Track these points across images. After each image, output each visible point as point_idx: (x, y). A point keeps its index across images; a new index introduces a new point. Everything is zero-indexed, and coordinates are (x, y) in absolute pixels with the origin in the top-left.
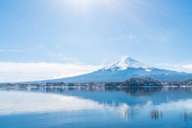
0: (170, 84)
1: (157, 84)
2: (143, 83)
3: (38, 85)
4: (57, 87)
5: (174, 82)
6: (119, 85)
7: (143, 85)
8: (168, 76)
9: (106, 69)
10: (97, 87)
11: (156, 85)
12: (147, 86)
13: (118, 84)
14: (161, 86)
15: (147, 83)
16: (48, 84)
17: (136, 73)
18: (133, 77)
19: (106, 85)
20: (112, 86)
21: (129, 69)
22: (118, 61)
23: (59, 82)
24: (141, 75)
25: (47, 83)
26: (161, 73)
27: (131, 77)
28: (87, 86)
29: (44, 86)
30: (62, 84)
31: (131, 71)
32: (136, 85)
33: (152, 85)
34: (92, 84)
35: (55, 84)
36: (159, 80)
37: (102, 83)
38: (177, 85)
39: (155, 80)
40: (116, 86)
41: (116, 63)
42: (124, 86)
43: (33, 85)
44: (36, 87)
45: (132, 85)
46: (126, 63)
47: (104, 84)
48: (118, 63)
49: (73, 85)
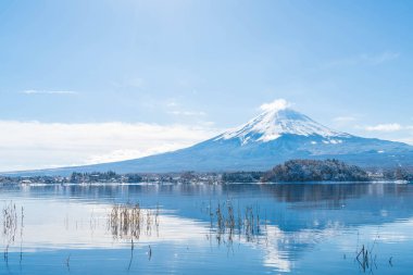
0: (389, 176)
1: (356, 174)
2: (318, 172)
3: (48, 180)
4: (97, 184)
5: (399, 171)
6: (257, 178)
7: (318, 178)
8: (384, 154)
9: (227, 137)
10: (202, 183)
11: (354, 179)
12: (329, 180)
13: (257, 176)
14: (366, 179)
15: (330, 173)
16: (76, 176)
17: (302, 147)
18: (294, 158)
19: (225, 178)
20: (241, 180)
21: (286, 137)
22: (258, 118)
23: (103, 171)
24: (317, 153)
25: (74, 175)
26: (369, 148)
27: (288, 159)
28: (176, 182)
29: (65, 181)
30: (111, 175)
31: (290, 143)
32: (302, 178)
33: (341, 179)
34: (188, 176)
35: (93, 177)
36: (361, 166)
37: (215, 174)
38: (406, 178)
39: (350, 164)
40: (251, 180)
41: (251, 122)
42: (270, 180)
43: (36, 179)
44: (46, 183)
45: (290, 180)
46: (278, 122)
47: (220, 176)
48: (256, 122)
49: (139, 180)
